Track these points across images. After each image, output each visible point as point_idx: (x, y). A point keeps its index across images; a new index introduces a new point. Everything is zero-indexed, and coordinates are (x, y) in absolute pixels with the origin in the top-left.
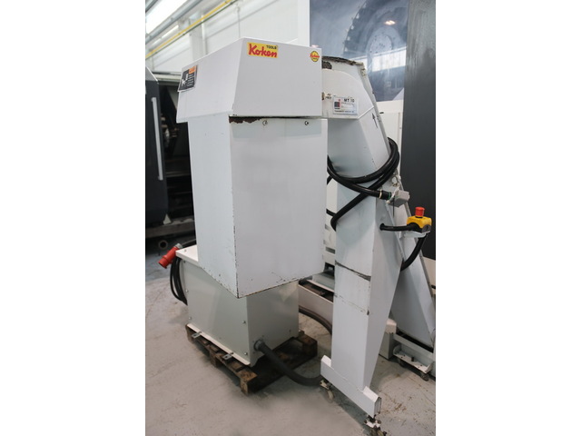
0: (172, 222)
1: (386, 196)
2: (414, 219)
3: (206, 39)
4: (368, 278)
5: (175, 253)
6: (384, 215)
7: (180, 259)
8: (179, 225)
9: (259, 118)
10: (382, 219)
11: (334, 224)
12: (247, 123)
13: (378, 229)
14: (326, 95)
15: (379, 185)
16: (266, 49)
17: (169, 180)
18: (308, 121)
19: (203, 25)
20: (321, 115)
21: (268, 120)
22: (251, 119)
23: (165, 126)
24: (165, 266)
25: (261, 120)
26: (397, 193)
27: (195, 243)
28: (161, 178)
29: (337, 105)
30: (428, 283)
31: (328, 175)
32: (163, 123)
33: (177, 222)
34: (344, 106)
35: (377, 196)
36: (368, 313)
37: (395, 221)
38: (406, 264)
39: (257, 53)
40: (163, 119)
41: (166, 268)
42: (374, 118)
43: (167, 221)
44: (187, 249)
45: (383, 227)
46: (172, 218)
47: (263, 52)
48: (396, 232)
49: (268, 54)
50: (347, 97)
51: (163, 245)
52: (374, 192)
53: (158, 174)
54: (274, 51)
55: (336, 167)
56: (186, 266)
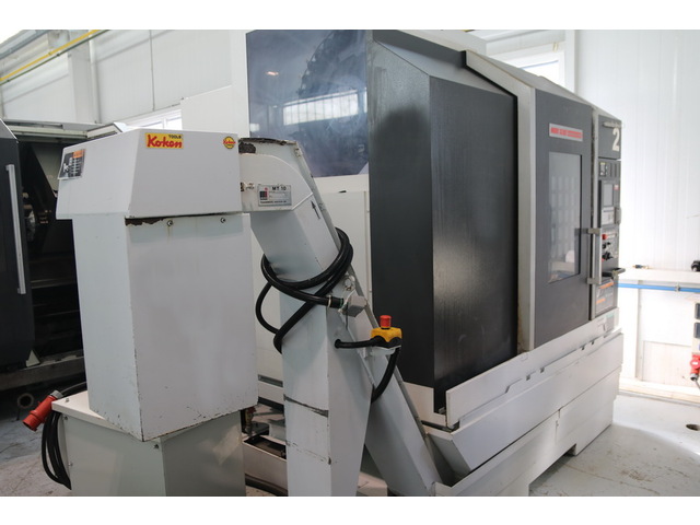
0: (41, 362)
1: (337, 304)
2: (379, 331)
3: (97, 62)
4: (325, 413)
5: (50, 405)
6: (339, 329)
7: (59, 414)
8: (53, 366)
9: (162, 218)
10: (336, 334)
11: (278, 344)
12: (147, 225)
13: (332, 346)
14: (246, 185)
15: (329, 289)
16: (168, 139)
17: (35, 293)
18: (224, 217)
19: (90, 41)
20: (240, 209)
21: (174, 220)
22: (152, 220)
23: (29, 207)
24: (33, 427)
25: (165, 221)
26: (350, 299)
27: (84, 388)
28: (23, 290)
29: (263, 195)
30: (416, 418)
31: (266, 282)
32: (26, 201)
33: (48, 363)
34: (272, 196)
35: (326, 304)
36: (330, 462)
37: (355, 336)
38: (377, 393)
39: (158, 144)
40: (26, 195)
41: (35, 430)
42: (314, 206)
43: (32, 361)
44: (70, 397)
45: (338, 344)
46: (41, 356)
47: (165, 143)
48: (358, 350)
49: (171, 145)
50: (276, 184)
51: (26, 401)
52: (322, 298)
53: (18, 285)
54: (179, 140)
55: (276, 269)
56: (68, 424)
